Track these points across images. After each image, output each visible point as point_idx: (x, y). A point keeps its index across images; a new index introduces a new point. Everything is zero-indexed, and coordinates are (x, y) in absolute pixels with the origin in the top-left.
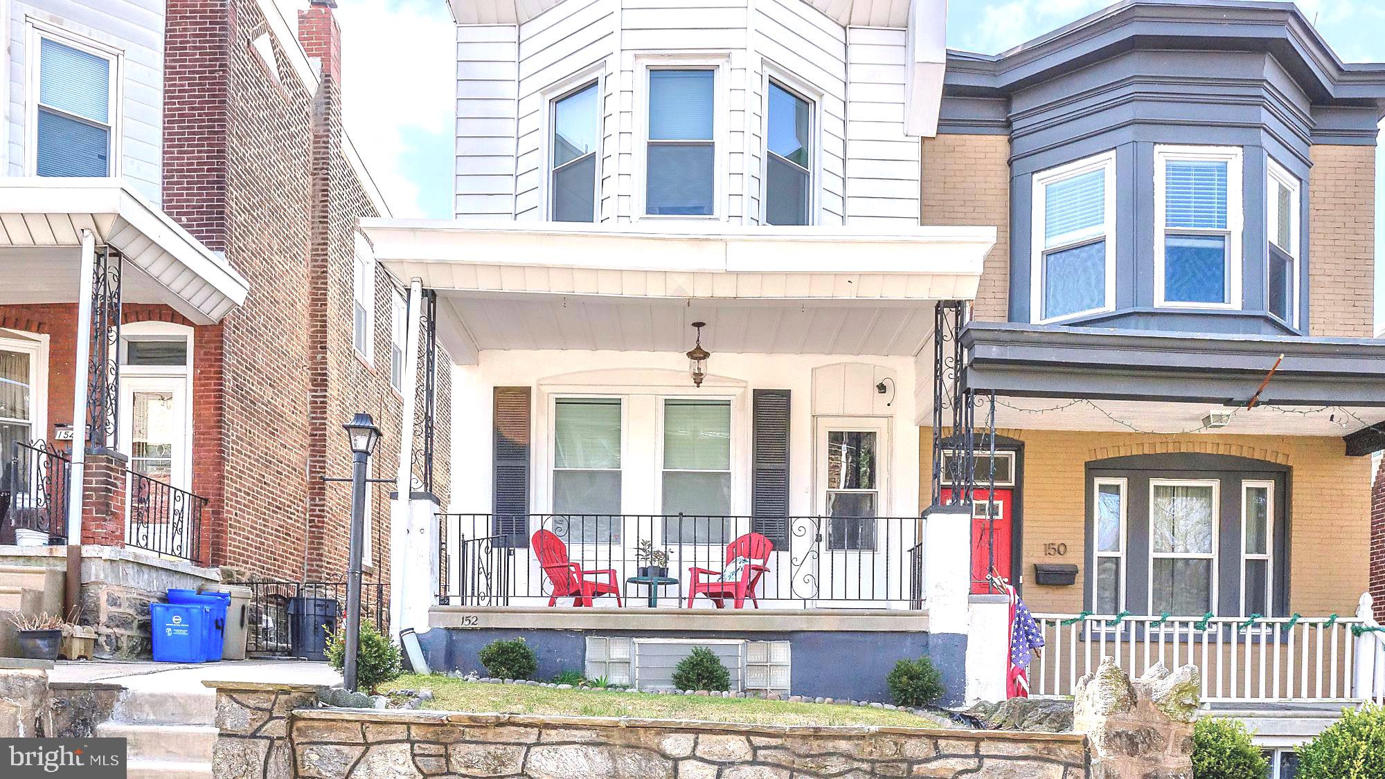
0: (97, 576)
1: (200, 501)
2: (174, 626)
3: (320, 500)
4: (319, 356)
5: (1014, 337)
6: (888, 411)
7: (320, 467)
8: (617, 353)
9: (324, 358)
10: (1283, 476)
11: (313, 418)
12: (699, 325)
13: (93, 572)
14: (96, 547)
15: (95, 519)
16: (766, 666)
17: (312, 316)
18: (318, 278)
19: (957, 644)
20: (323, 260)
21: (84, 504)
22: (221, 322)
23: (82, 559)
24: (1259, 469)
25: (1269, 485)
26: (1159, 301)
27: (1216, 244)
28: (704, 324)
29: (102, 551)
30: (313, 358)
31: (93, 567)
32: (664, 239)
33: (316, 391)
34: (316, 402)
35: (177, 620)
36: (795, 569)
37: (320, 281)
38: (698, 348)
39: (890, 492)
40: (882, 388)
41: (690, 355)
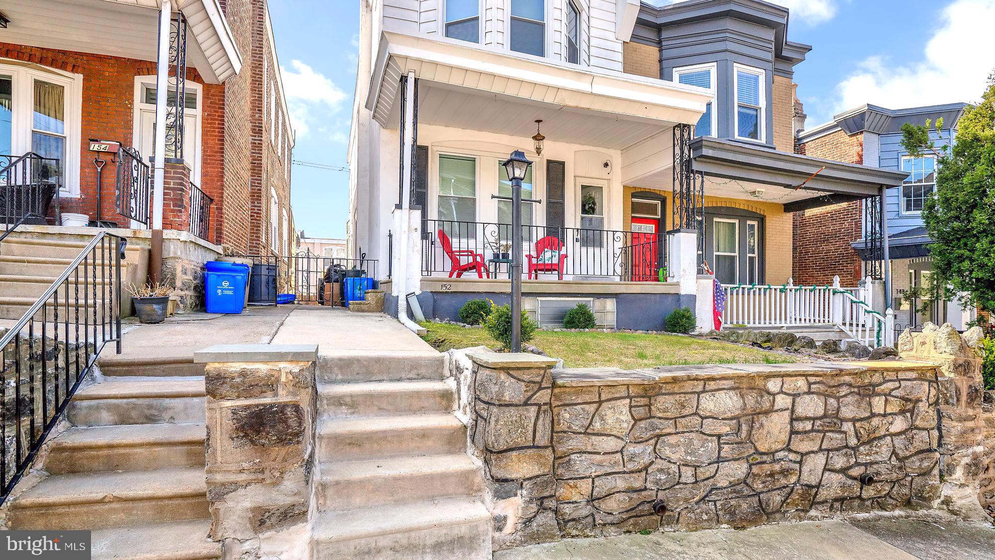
0: (175, 253)
1: (207, 199)
2: (223, 288)
3: (258, 203)
4: (257, 116)
5: (721, 146)
6: (608, 177)
7: (258, 183)
8: (476, 132)
9: (260, 117)
10: (762, 220)
11: (253, 153)
12: (539, 121)
13: (171, 250)
14: (175, 231)
15: (173, 211)
16: (603, 312)
17: (252, 90)
18: (256, 67)
19: (693, 298)
20: (259, 57)
21: (164, 199)
22: (224, 83)
23: (163, 240)
24: (752, 215)
25: (755, 223)
26: (737, 137)
27: (754, 113)
28: (541, 121)
29: (180, 235)
30: (253, 116)
31: (172, 247)
32: (563, 69)
33: (255, 136)
34: (255, 143)
35: (226, 284)
36: (616, 259)
37: (257, 70)
38: (539, 134)
39: (609, 218)
40: (606, 165)
41: (535, 138)
